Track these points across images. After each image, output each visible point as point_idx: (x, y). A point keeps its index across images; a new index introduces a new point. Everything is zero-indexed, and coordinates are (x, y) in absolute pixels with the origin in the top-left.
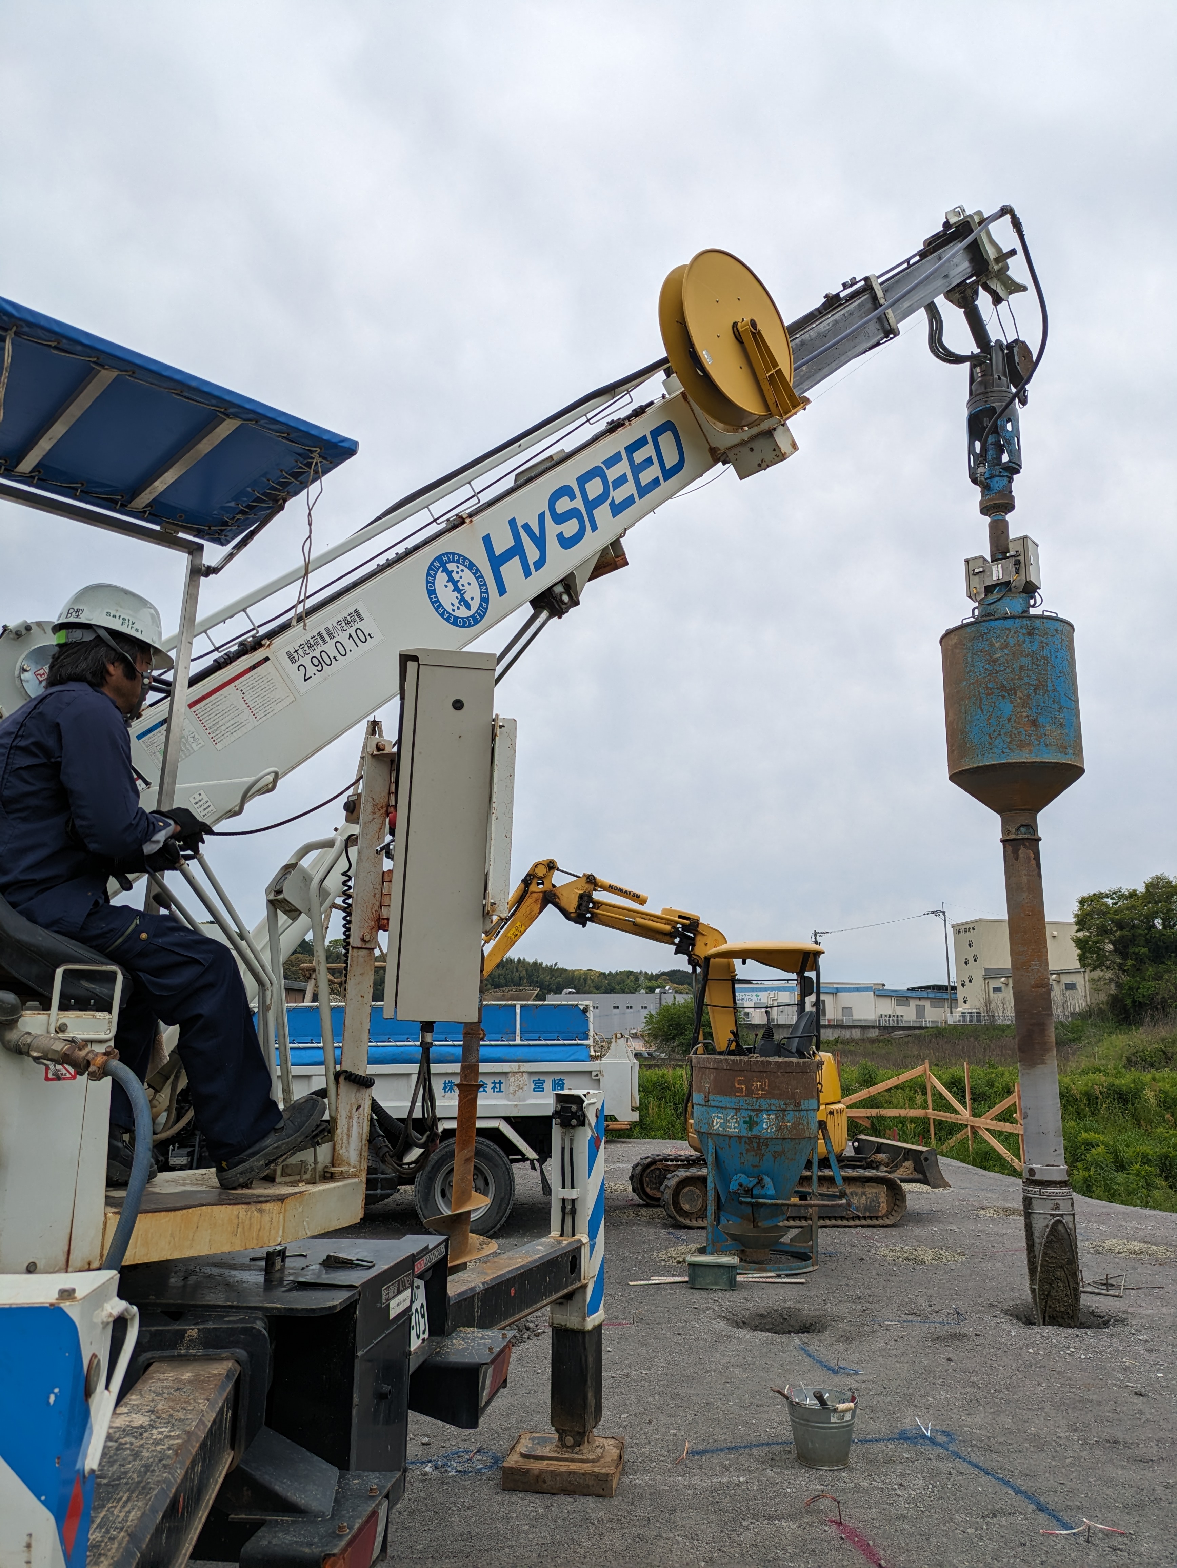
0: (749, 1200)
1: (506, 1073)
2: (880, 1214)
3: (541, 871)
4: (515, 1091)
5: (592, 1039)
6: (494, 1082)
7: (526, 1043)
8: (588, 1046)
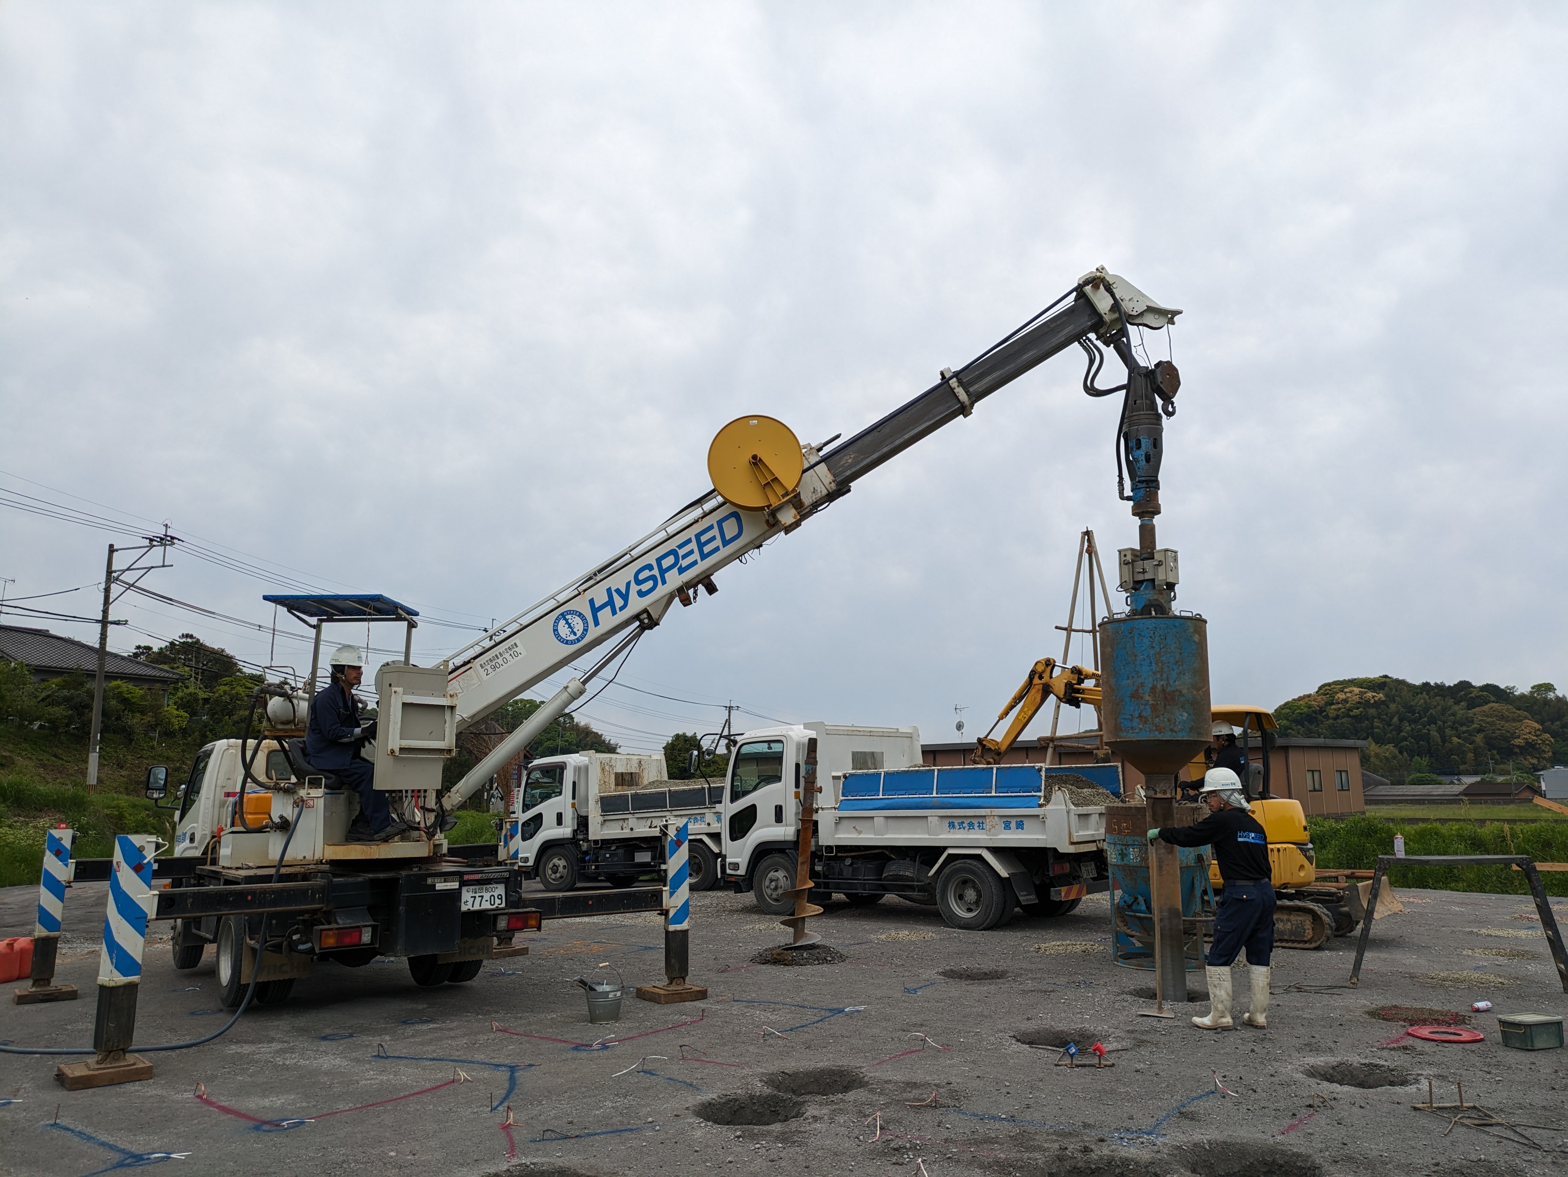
0: (1130, 913)
1: (985, 816)
2: (1306, 939)
3: (1040, 668)
4: (990, 829)
5: (1043, 792)
6: (979, 823)
7: (997, 795)
8: (1040, 797)
